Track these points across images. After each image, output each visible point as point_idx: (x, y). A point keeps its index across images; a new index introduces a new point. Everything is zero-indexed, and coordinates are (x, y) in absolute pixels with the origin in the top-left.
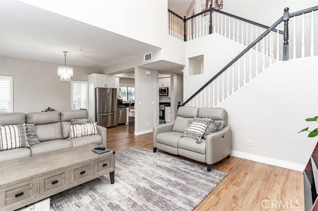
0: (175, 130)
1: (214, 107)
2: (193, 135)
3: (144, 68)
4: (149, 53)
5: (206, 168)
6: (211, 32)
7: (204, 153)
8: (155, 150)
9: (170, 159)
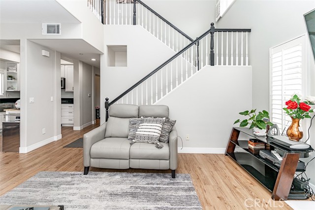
0: (110, 135)
1: (152, 104)
2: (148, 139)
3: (38, 45)
4: (56, 24)
5: (169, 175)
6: (135, 23)
7: (168, 158)
8: (87, 170)
9: (118, 177)
